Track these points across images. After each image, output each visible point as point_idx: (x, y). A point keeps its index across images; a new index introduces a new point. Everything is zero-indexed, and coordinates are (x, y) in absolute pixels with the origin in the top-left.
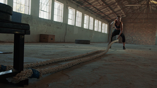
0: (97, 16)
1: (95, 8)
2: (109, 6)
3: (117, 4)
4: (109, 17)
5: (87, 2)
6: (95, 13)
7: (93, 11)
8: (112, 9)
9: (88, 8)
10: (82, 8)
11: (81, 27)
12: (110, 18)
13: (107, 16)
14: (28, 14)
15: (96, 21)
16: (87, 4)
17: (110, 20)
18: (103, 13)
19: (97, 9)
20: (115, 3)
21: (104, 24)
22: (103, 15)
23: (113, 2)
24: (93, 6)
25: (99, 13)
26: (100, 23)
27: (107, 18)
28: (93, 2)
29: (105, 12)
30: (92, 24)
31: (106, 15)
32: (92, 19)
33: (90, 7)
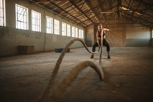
0: (73, 23)
1: (71, 15)
2: (84, 14)
3: (91, 11)
4: (84, 24)
5: (64, 11)
6: (72, 20)
7: (69, 19)
8: (87, 16)
9: (65, 16)
10: (60, 16)
11: (59, 34)
12: (85, 24)
13: (83, 23)
14: (3, 26)
15: (73, 28)
17: (86, 26)
18: (79, 20)
19: (73, 17)
20: (89, 11)
21: (80, 30)
22: (79, 22)
25: (75, 20)
26: (77, 29)
27: (82, 24)
28: (69, 11)
29: (81, 19)
30: (69, 31)
31: (82, 22)
32: (69, 26)
33: (67, 15)
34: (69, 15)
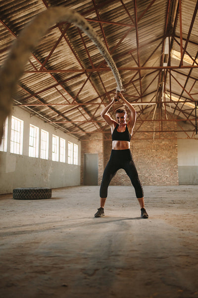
0: (56, 128)
1: (53, 109)
2: (83, 106)
3: (99, 101)
4: (81, 129)
5: (37, 97)
6: (53, 120)
7: (48, 117)
8: (89, 112)
9: (37, 110)
10: (26, 110)
11: (21, 154)
12: (84, 131)
13: (78, 127)
15: (55, 139)
16: (36, 99)
17: (84, 134)
18: (70, 121)
19: (58, 112)
20: (96, 99)
21: (70, 145)
22: (69, 124)
23: (93, 96)
24: (49, 106)
25: (61, 120)
26: (63, 141)
27: (77, 131)
28: (49, 97)
29: (74, 119)
30: (45, 145)
31: (76, 125)
32: (45, 134)
33: (43, 108)
34: (48, 108)
